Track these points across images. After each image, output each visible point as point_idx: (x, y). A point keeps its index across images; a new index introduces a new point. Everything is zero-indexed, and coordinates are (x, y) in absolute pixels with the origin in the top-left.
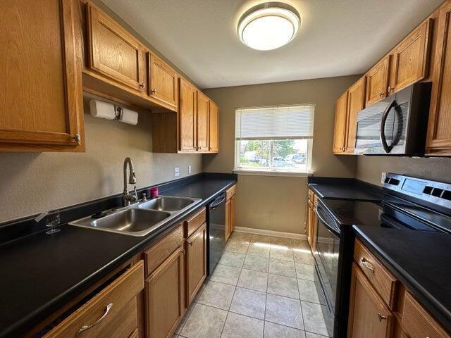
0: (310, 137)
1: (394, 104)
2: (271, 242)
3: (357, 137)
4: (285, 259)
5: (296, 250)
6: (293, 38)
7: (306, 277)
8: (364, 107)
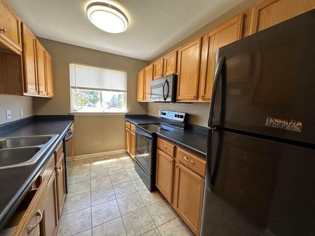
0: (125, 91)
1: (166, 81)
2: (105, 159)
3: (151, 94)
4: (117, 165)
5: (121, 159)
6: (125, 30)
7: (131, 170)
8: (153, 80)
